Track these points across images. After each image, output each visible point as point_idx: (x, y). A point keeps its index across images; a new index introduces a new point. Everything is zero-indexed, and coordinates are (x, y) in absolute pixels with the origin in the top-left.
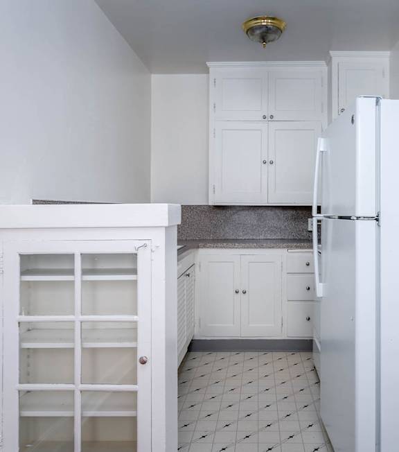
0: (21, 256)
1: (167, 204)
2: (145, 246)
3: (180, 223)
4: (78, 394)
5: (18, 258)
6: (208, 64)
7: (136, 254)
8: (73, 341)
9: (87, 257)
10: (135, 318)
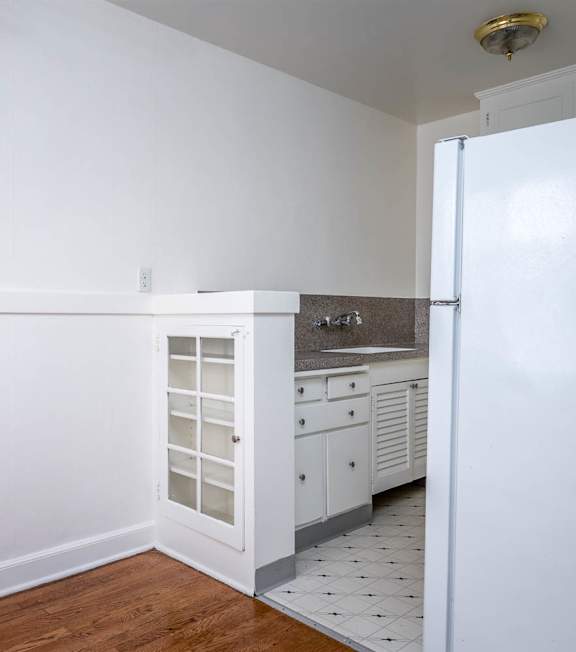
0: (169, 337)
1: (252, 292)
2: (238, 332)
3: (298, 311)
4: (199, 460)
5: (166, 340)
6: (477, 95)
7: (233, 340)
8: (195, 414)
9: (205, 341)
10: (232, 400)
